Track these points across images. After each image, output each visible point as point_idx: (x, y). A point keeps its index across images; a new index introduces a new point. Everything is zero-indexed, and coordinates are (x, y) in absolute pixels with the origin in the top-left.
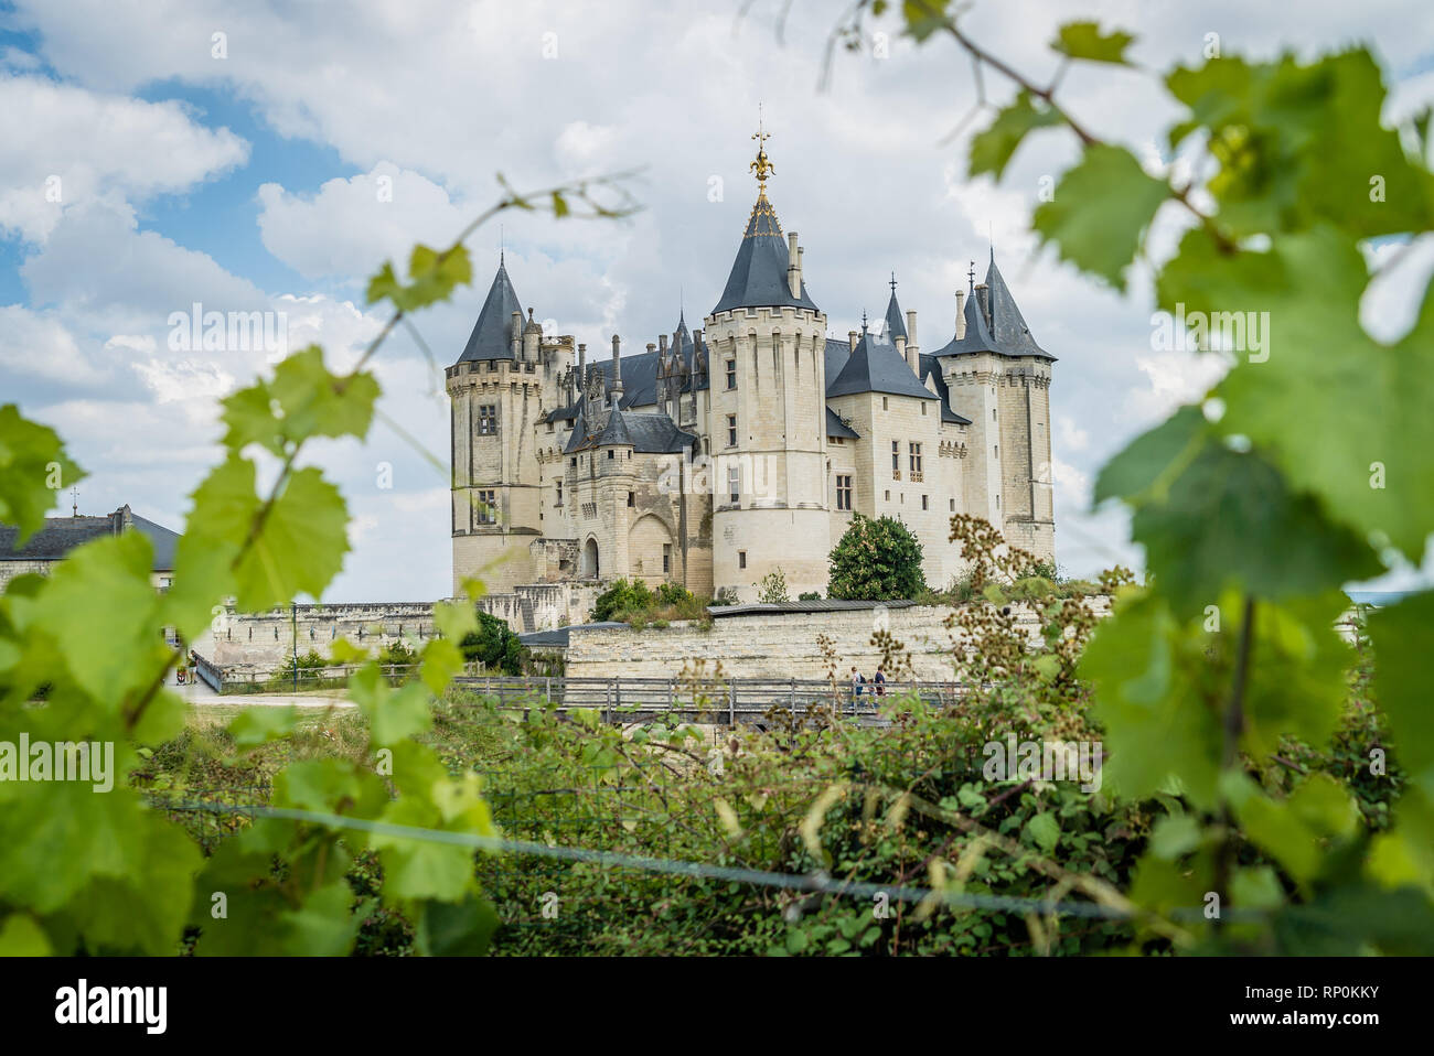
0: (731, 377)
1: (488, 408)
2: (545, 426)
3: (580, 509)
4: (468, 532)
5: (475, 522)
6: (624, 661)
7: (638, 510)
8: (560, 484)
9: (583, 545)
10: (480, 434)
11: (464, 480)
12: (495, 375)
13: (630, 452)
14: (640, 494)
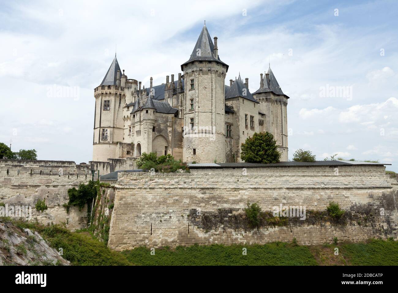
0: (192, 85)
1: (107, 101)
2: (126, 109)
3: (135, 133)
4: (98, 143)
5: (101, 139)
6: (145, 188)
7: (156, 133)
8: (130, 128)
9: (136, 146)
10: (104, 110)
11: (97, 125)
12: (110, 90)
13: (154, 111)
14: (157, 127)
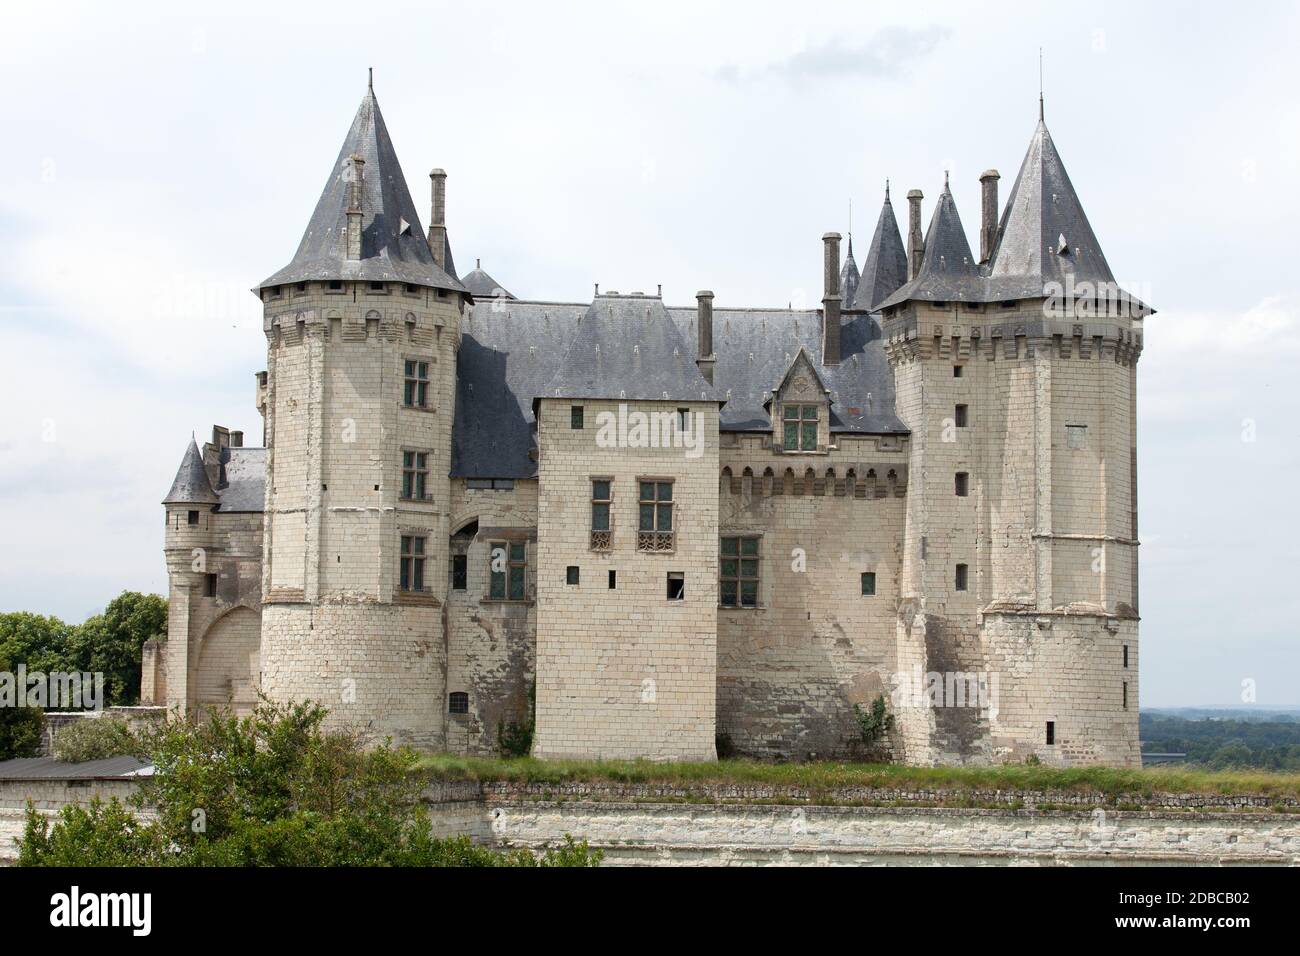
7: (220, 601)
14: (223, 576)
